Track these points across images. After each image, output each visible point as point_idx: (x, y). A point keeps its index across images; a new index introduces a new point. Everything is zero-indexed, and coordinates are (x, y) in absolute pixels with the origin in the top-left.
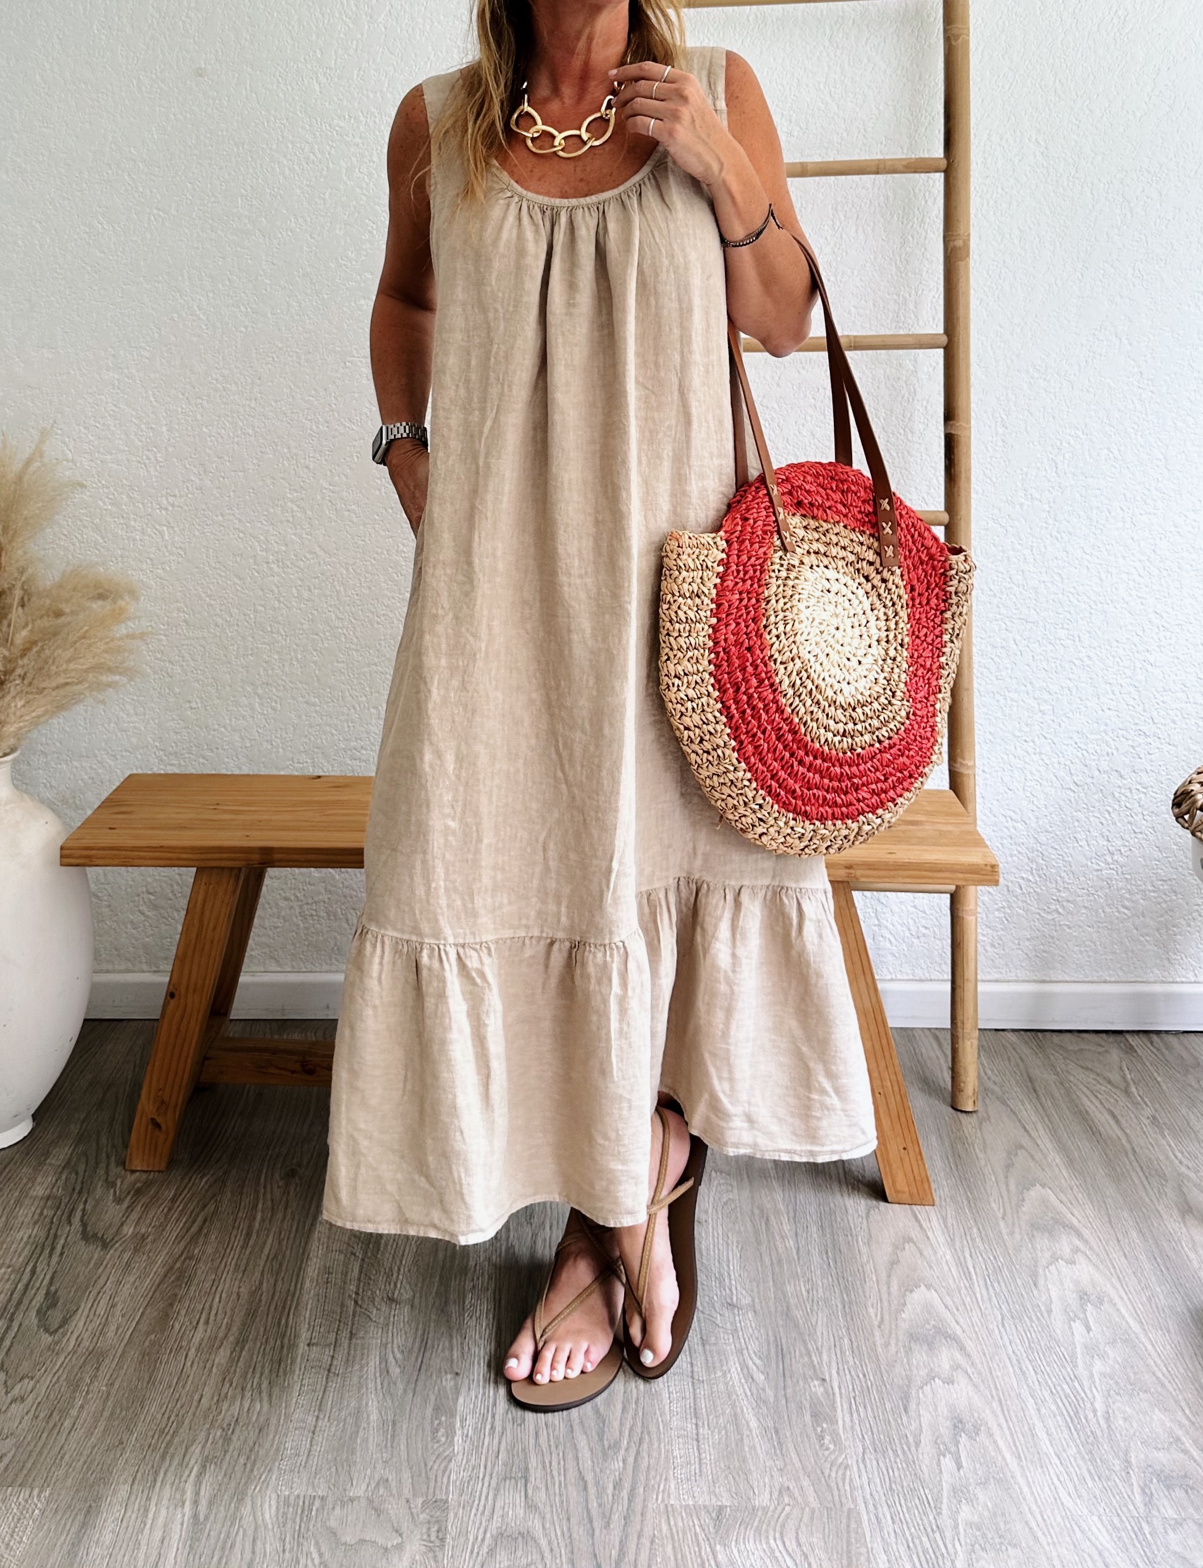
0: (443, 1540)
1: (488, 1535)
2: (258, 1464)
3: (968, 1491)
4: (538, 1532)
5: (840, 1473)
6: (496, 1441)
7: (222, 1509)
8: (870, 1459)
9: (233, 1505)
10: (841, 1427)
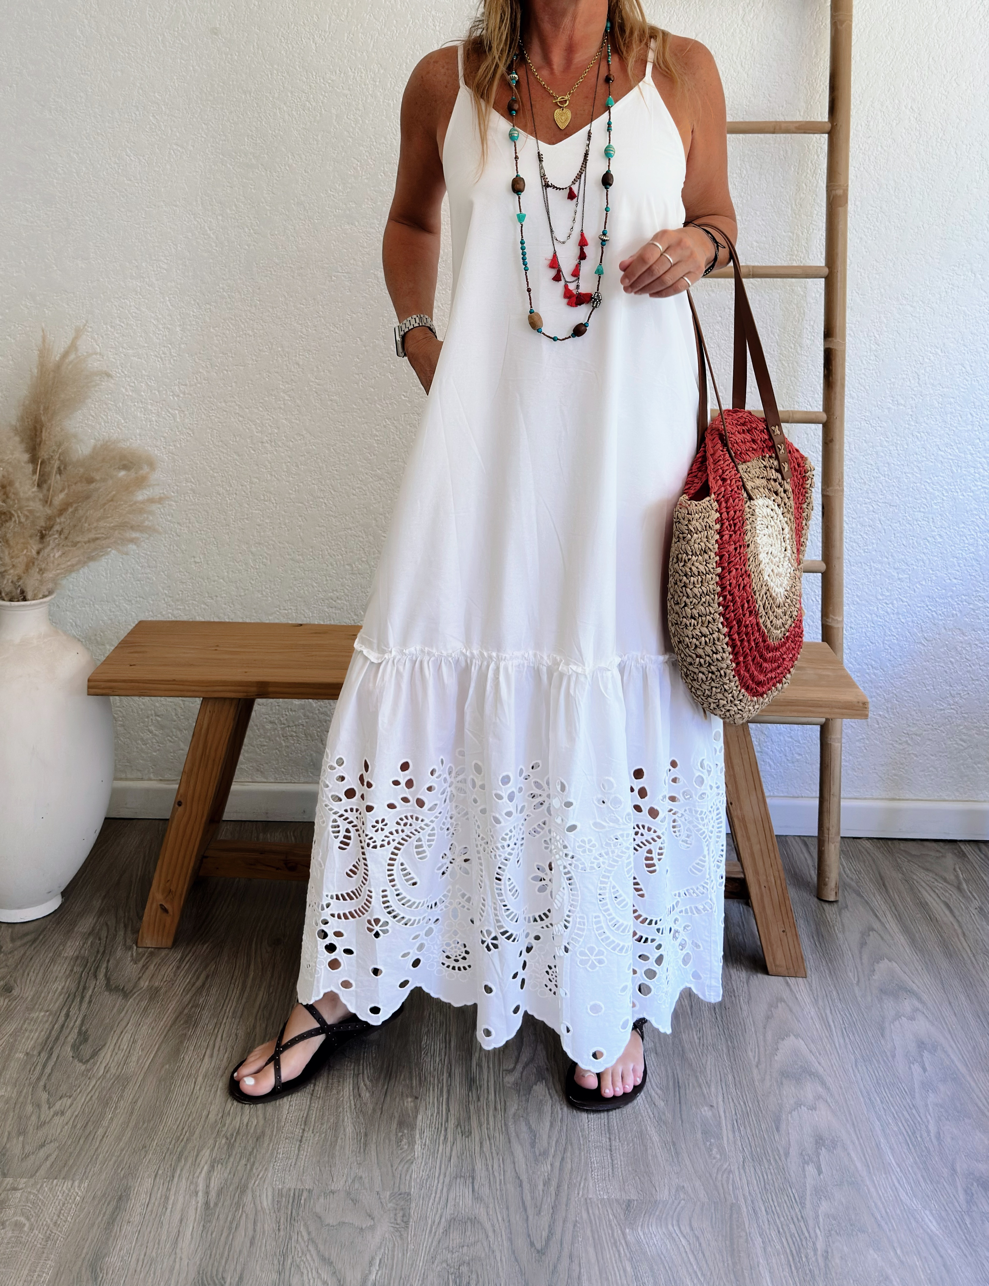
0: (407, 1223)
1: (443, 1220)
2: (256, 1165)
3: (827, 1191)
4: (483, 1218)
5: (725, 1176)
6: (448, 1149)
7: (228, 1197)
8: (749, 1166)
9: (237, 1195)
10: (725, 1142)
